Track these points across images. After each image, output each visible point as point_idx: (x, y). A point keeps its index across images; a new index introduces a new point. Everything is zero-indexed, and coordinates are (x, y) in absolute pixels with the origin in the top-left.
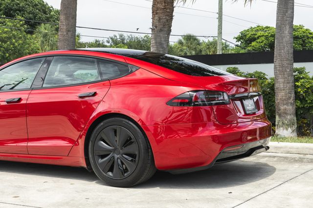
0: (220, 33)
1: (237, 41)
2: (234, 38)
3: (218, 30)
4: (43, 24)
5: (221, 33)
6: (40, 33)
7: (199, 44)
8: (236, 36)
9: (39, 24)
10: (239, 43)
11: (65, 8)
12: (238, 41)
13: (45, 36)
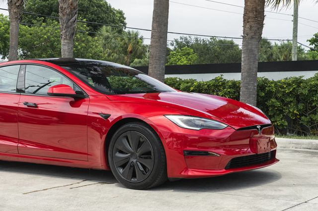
0: (295, 36)
1: (310, 44)
2: (307, 41)
3: (293, 33)
4: (104, 27)
5: (297, 36)
6: (101, 35)
7: (270, 47)
8: (310, 39)
9: (101, 26)
10: (313, 46)
11: (157, 16)
12: (312, 44)
13: (107, 38)
